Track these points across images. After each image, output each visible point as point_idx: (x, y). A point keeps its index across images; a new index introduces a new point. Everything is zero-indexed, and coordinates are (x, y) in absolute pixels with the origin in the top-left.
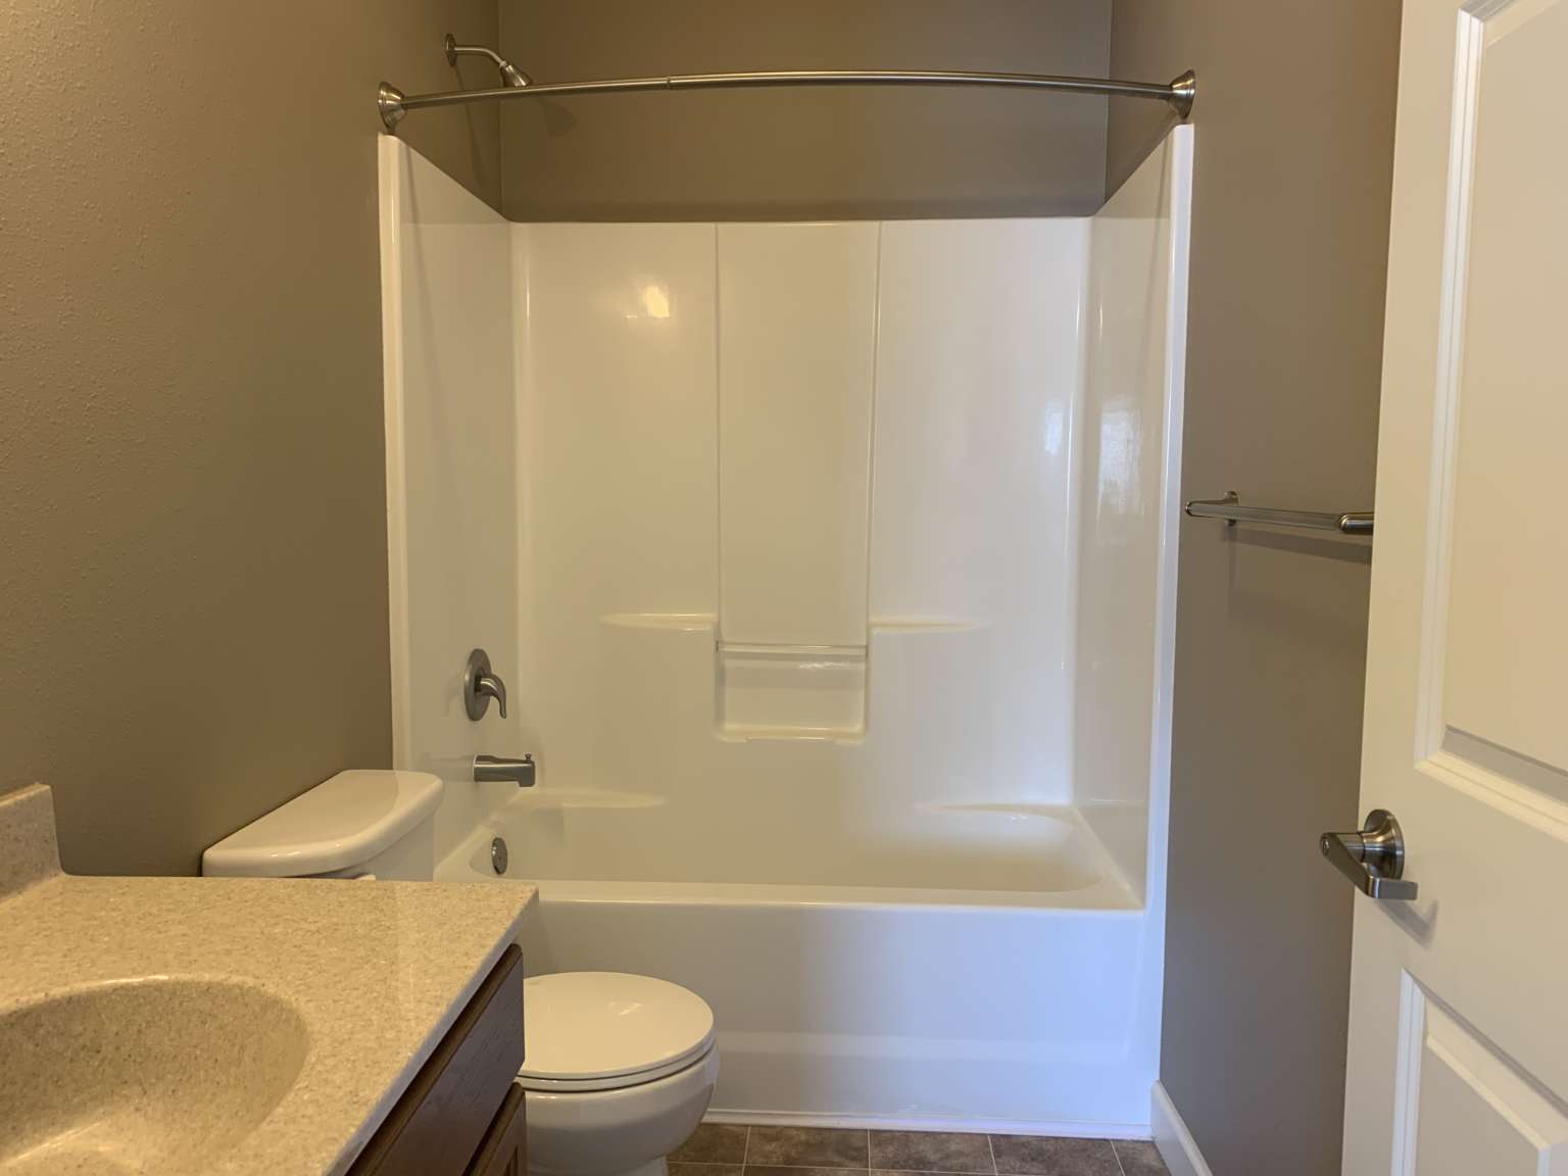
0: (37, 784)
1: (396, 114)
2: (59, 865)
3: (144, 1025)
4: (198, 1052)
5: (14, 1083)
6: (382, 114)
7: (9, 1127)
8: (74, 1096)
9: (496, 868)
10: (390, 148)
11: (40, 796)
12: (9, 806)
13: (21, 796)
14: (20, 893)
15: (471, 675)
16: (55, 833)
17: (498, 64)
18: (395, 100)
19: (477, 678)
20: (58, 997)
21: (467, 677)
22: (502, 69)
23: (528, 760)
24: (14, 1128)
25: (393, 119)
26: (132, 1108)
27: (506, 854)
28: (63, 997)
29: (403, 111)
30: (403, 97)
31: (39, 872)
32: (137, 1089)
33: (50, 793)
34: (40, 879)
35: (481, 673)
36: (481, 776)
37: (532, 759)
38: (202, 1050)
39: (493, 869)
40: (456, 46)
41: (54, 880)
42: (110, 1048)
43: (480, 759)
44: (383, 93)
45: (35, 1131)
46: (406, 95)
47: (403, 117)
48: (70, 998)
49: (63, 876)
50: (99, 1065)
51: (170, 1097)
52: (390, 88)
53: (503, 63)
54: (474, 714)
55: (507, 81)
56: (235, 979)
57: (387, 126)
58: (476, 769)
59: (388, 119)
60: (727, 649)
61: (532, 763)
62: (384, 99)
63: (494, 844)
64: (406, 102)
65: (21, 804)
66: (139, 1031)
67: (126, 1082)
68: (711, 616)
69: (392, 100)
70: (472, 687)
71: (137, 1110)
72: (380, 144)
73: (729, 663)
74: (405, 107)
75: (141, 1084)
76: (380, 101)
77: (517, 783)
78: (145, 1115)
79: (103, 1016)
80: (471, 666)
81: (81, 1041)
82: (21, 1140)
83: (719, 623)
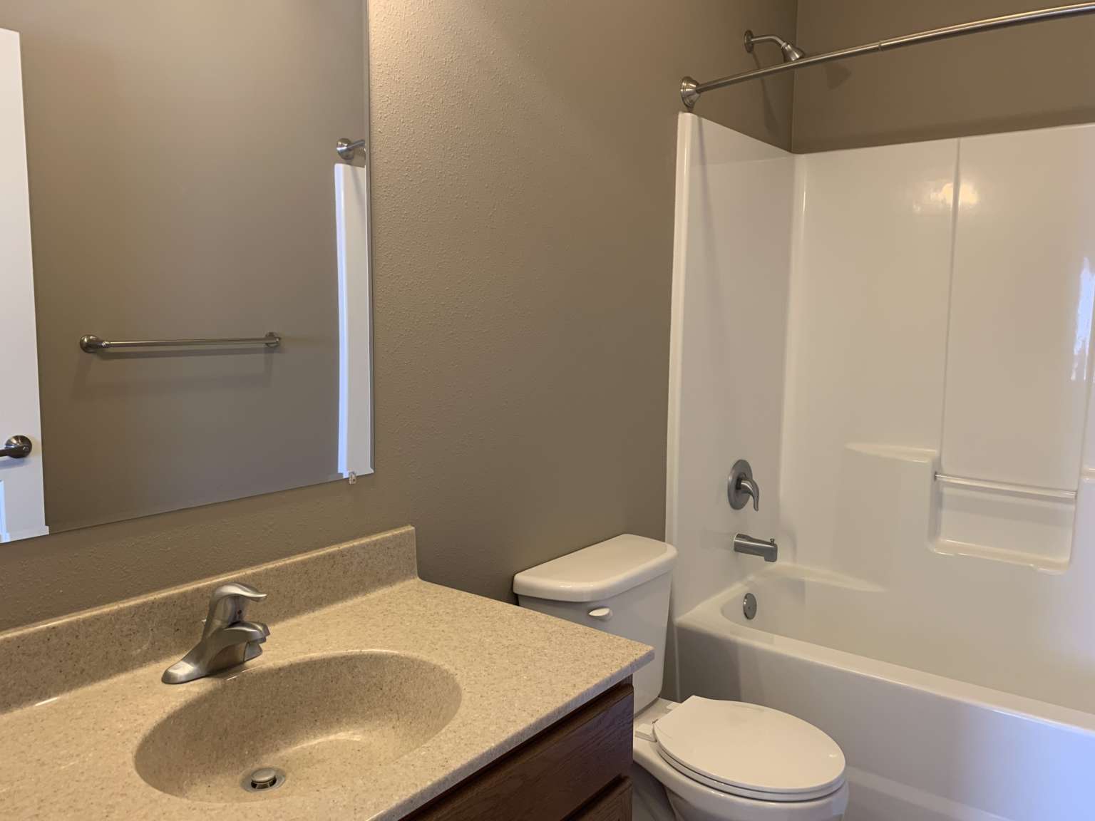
0: (409, 526)
1: (692, 97)
2: (416, 573)
3: (404, 680)
4: (424, 704)
5: (340, 695)
6: (683, 99)
7: (335, 718)
8: (368, 710)
9: (745, 614)
10: (686, 121)
11: (408, 533)
12: (389, 537)
13: (396, 532)
14: (391, 586)
15: (733, 478)
16: (415, 554)
17: (780, 45)
18: (692, 88)
19: (739, 480)
20: (366, 653)
21: (730, 478)
22: (783, 50)
23: (772, 543)
24: (337, 719)
25: (691, 101)
26: (392, 726)
27: (756, 605)
28: (368, 654)
29: (697, 95)
30: (697, 84)
31: (405, 576)
32: (396, 716)
33: (414, 532)
34: (404, 580)
35: (741, 477)
36: (739, 548)
37: (775, 542)
38: (427, 704)
39: (744, 615)
40: (752, 37)
41: (412, 581)
42: (387, 689)
43: (739, 536)
44: (684, 84)
45: (347, 724)
46: (700, 83)
47: (698, 99)
48: (371, 655)
49: (418, 579)
50: (381, 697)
51: (408, 725)
52: (689, 80)
53: (784, 44)
54: (736, 504)
55: (786, 57)
56: (446, 667)
57: (687, 106)
58: (736, 543)
59: (687, 101)
60: (945, 479)
61: (775, 546)
62: (684, 88)
63: (746, 597)
64: (699, 88)
65: (395, 537)
66: (401, 683)
67: (391, 710)
68: (934, 452)
69: (690, 88)
70: (734, 486)
71: (393, 727)
72: (679, 120)
73: (946, 491)
74: (698, 91)
75: (398, 714)
76: (682, 90)
77: (763, 558)
78: (396, 732)
79: (386, 670)
80: (733, 472)
81: (374, 680)
82: (340, 727)
83: (940, 459)
